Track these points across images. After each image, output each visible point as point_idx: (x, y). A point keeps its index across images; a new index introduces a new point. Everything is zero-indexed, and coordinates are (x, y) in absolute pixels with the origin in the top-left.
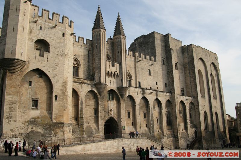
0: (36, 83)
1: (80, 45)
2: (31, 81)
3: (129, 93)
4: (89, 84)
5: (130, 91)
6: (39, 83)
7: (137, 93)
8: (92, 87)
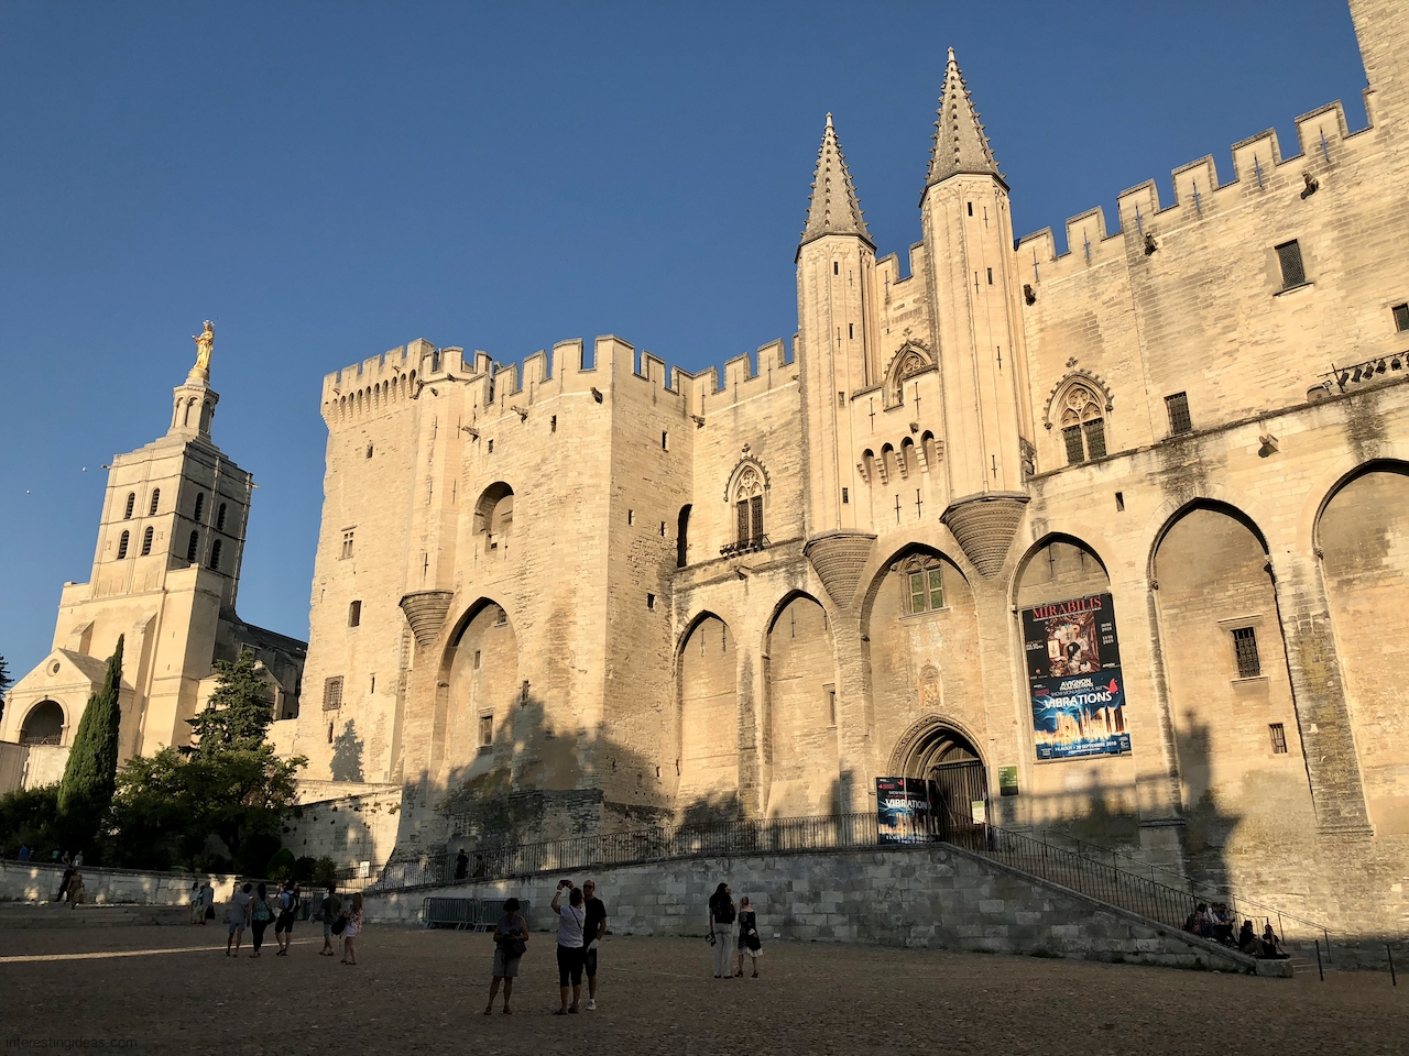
0: (491, 650)
1: (767, 387)
2: (478, 649)
3: (1044, 522)
4: (777, 567)
5: (1052, 505)
6: (498, 649)
7: (1119, 496)
8: (791, 574)
